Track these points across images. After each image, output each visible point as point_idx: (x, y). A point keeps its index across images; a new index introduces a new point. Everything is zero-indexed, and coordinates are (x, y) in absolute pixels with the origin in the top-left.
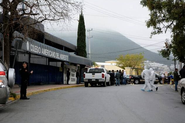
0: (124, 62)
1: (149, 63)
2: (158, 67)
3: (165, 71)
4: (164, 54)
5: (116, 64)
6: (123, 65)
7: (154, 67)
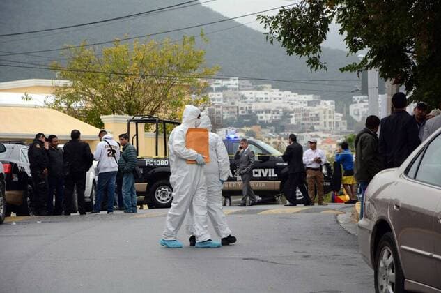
0: (95, 86)
1: (243, 92)
2: (286, 114)
3: (324, 131)
4: (293, 36)
5: (51, 99)
6: (90, 106)
7: (268, 111)
